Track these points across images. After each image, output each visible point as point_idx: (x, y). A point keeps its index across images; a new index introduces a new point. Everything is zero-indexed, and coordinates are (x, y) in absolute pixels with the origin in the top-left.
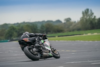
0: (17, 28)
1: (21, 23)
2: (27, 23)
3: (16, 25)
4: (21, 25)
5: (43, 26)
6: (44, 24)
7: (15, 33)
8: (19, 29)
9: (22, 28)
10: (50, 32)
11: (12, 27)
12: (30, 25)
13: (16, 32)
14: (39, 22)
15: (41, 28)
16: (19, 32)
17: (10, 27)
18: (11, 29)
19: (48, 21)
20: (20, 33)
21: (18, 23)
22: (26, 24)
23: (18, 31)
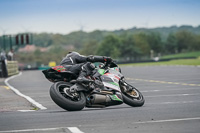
0: (120, 39)
1: (129, 30)
2: (140, 29)
3: (119, 34)
4: (129, 34)
5: (173, 37)
6: (175, 33)
7: (116, 49)
8: (124, 42)
9: (130, 39)
10: (186, 47)
11: (111, 37)
12: (147, 34)
13: (118, 46)
14: (164, 29)
15: (169, 40)
16: (123, 48)
17: (107, 38)
18: (108, 42)
19: (183, 27)
20: (127, 48)
21: (122, 30)
22: (139, 32)
23: (122, 45)
